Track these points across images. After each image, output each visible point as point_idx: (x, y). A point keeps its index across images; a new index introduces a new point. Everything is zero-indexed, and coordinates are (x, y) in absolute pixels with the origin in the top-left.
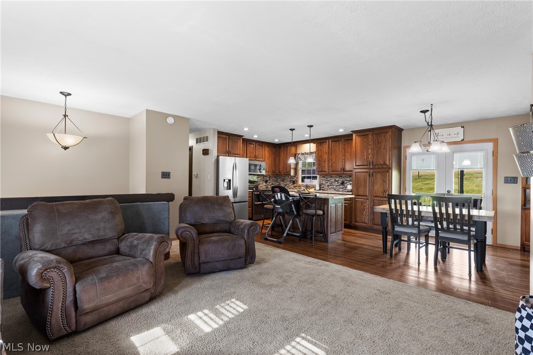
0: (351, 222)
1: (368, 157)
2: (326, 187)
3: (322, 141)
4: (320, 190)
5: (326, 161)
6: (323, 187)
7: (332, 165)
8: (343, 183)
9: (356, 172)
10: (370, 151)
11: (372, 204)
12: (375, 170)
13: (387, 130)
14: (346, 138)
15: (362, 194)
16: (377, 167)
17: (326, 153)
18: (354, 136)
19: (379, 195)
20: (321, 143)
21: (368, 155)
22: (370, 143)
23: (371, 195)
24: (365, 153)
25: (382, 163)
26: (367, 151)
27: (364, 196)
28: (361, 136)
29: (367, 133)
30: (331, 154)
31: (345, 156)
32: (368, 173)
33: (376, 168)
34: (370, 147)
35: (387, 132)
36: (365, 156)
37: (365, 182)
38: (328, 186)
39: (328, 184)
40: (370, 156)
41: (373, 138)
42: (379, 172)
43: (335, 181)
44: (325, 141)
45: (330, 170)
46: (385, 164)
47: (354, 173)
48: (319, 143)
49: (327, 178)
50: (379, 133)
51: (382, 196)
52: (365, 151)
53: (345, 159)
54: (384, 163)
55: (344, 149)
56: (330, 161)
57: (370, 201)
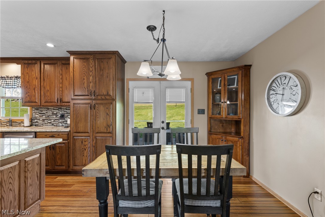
0: (69, 167)
1: (88, 86)
2: (40, 122)
3: (30, 62)
4: (31, 125)
5: (36, 89)
6: (37, 122)
7: (44, 94)
8: (62, 116)
9: (74, 104)
10: (91, 78)
11: (94, 142)
12: (98, 102)
13: (110, 56)
14: (64, 62)
15: (82, 131)
16: (99, 97)
17: (37, 78)
18: (72, 58)
19: (102, 131)
20: (29, 64)
21: (89, 83)
22: (91, 69)
23: (93, 132)
24: (85, 81)
25: (105, 93)
26: (88, 79)
27: (85, 133)
28: (80, 59)
29: (88, 56)
30: (44, 80)
31: (62, 83)
32: (90, 105)
33: (99, 99)
34: (91, 73)
35: (110, 58)
36: (85, 84)
37: (86, 116)
38: (44, 120)
39: (44, 117)
40: (91, 85)
41: (95, 63)
42: (102, 104)
43: (53, 114)
44: (34, 62)
45: (43, 101)
46: (108, 95)
47: (72, 105)
48: (25, 63)
49: (42, 111)
50: (102, 58)
51: (105, 131)
52: (85, 78)
53: (62, 87)
54: (108, 93)
55: (62, 75)
56: (42, 89)
57: (92, 137)
